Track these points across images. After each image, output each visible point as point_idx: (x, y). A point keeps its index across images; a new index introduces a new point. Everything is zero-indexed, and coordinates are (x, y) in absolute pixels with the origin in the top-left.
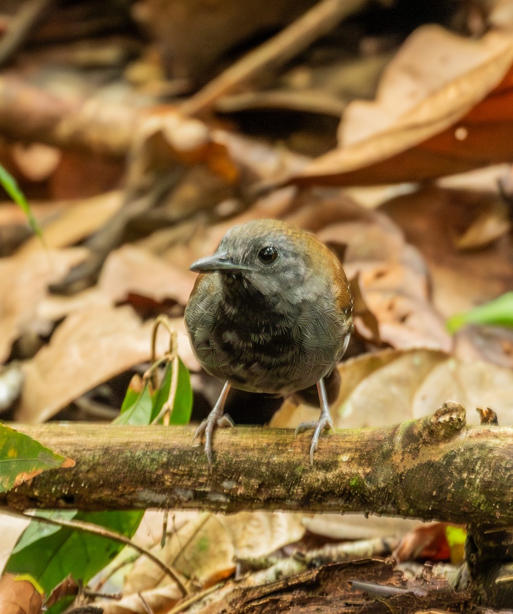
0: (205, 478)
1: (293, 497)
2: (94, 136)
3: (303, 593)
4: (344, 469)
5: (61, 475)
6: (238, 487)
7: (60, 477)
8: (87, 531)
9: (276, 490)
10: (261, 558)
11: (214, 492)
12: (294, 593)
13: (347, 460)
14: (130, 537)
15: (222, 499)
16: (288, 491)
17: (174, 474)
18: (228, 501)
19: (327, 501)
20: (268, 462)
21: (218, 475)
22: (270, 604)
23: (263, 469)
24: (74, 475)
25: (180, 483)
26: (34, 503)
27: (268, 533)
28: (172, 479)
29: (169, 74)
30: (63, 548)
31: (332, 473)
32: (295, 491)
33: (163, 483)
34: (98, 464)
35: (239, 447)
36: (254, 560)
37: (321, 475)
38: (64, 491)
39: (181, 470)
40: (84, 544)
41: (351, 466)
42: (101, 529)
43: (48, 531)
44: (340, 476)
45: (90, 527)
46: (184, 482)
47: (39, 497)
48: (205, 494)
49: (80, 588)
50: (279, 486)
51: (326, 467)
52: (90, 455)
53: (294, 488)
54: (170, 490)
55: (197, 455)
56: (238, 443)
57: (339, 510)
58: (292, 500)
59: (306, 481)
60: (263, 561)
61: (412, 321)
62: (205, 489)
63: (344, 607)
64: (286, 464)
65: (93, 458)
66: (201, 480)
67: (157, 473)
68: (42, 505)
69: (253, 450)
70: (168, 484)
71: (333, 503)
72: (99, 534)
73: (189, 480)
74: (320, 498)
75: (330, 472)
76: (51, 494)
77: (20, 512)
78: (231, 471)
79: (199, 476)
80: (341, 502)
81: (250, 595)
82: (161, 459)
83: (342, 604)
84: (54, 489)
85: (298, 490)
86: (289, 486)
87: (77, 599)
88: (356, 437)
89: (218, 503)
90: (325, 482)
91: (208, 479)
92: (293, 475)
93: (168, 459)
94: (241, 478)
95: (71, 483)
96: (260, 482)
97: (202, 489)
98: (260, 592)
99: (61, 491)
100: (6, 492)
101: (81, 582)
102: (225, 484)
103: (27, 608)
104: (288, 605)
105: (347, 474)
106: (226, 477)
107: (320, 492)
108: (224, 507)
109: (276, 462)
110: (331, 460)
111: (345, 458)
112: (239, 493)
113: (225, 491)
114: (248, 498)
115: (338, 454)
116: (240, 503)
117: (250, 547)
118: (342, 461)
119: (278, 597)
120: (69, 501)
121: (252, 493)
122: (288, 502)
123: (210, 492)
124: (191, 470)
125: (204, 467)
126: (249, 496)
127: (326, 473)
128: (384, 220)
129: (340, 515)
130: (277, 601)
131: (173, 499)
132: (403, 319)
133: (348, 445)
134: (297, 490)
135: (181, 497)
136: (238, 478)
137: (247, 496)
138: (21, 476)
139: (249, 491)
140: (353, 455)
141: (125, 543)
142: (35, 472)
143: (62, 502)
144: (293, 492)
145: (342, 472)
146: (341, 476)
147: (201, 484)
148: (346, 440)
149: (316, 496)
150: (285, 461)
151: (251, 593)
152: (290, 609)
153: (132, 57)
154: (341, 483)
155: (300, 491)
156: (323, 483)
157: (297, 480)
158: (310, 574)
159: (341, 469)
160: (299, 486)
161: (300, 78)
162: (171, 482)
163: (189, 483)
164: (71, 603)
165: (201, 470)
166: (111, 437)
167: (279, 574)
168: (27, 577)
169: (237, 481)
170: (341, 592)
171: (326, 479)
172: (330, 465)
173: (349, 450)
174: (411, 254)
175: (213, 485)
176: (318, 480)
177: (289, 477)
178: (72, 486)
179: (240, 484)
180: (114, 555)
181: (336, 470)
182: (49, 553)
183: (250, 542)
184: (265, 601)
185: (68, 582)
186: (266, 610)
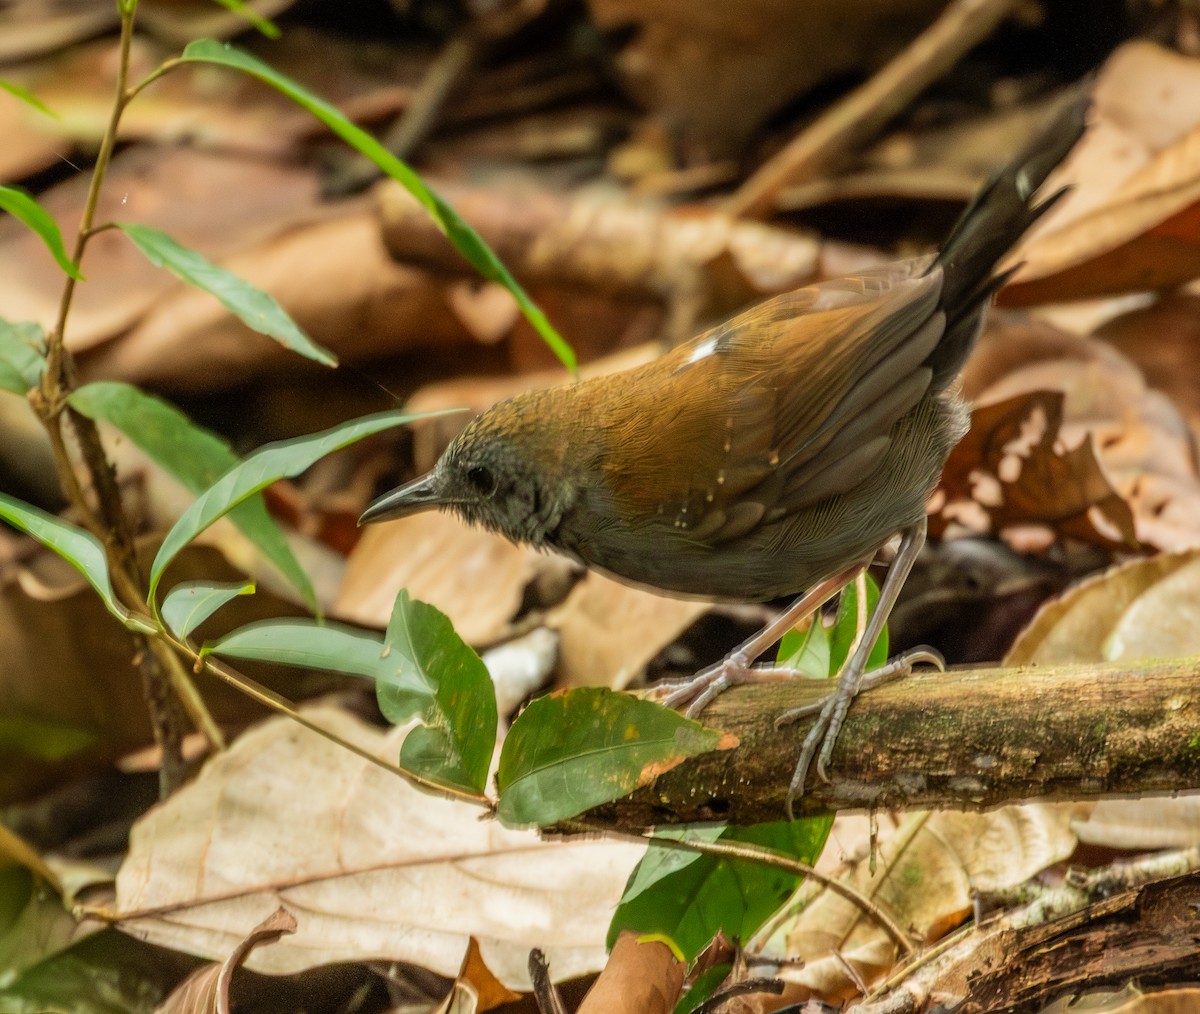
0: (945, 754)
1: (1092, 774)
2: (591, 259)
3: (1122, 927)
4: (1175, 721)
5: (704, 767)
6: (1000, 764)
7: (702, 770)
8: (744, 858)
9: (1065, 764)
10: (1014, 887)
11: (961, 775)
12: (1107, 928)
13: (1179, 706)
14: (811, 865)
15: (975, 785)
16: (1084, 764)
17: (894, 752)
18: (985, 788)
19: (1149, 777)
20: (1048, 720)
21: (967, 747)
22: (1068, 949)
23: (1041, 733)
24: (727, 765)
25: (904, 766)
26: (660, 815)
27: (1017, 849)
28: (890, 758)
29: (680, 160)
30: (704, 890)
31: (1156, 730)
32: (1096, 764)
33: (875, 768)
34: (765, 744)
35: (996, 700)
36: (1005, 892)
37: (1138, 734)
38: (710, 793)
39: (904, 744)
40: (738, 881)
41: (1187, 716)
42: (766, 852)
43: (679, 861)
44: (1170, 735)
45: (748, 851)
46: (912, 764)
47: (670, 805)
48: (945, 780)
49: (737, 950)
50: (1068, 758)
51: (1145, 720)
52: (751, 731)
53: (1094, 759)
54: (887, 778)
55: (928, 717)
56: (995, 693)
57: (1169, 789)
58: (1091, 778)
59: (1115, 745)
60: (1018, 892)
61: (1171, 511)
62: (945, 773)
63: (1192, 944)
64: (1078, 721)
65: (756, 734)
66: (938, 758)
67: (865, 751)
68: (673, 820)
69: (1020, 702)
70: (884, 768)
71: (1159, 779)
72: (762, 862)
73: (918, 759)
74: (1138, 773)
75: (1153, 728)
76: (690, 800)
77: (637, 833)
78: (988, 740)
79: (934, 751)
80: (1172, 776)
81: (1029, 940)
82: (869, 727)
83: (1189, 938)
84: (693, 790)
85: (1101, 763)
86: (1086, 757)
87: (734, 970)
88: (1191, 668)
89: (967, 794)
90: (1147, 745)
91: (950, 755)
92: (1091, 738)
93: (881, 727)
94: (1005, 749)
95: (722, 779)
96: (1038, 754)
97: (940, 773)
98: (1047, 932)
99: (706, 793)
100: (614, 801)
101: (736, 941)
102: (979, 761)
103: (662, 986)
104: (1100, 947)
105: (1182, 729)
106: (980, 750)
107: (1139, 763)
108: (978, 800)
109: (1062, 719)
110: (1152, 709)
111: (1175, 704)
112: (1003, 773)
113: (979, 772)
114: (1019, 780)
115: (1163, 699)
116: (1005, 790)
117: (990, 873)
118: (1171, 710)
119: (1081, 937)
120: (719, 809)
121: (1023, 773)
122: (1085, 783)
123: (954, 776)
124: (919, 744)
125: (941, 738)
126: (1021, 777)
127: (1146, 730)
128: (1107, 353)
129: (1170, 798)
130: (1081, 943)
131: (894, 791)
132: (1158, 510)
133: (1180, 684)
134: (1099, 761)
135: (906, 788)
136: (1001, 750)
137: (1017, 778)
138: (649, 769)
139: (1020, 769)
140: (1188, 698)
141: (802, 874)
142: (672, 761)
143: (707, 812)
144: (1093, 765)
145: (1173, 727)
146: (1172, 734)
147: (938, 765)
148: (1174, 675)
149: (1132, 770)
150: (1077, 717)
151: (1032, 934)
152: (1103, 955)
153: (616, 138)
154: (1174, 745)
155: (1104, 763)
156: (1142, 745)
157: (1099, 746)
158: (1125, 898)
159: (1170, 722)
160: (1102, 754)
161: (898, 152)
162: (888, 765)
163: (919, 765)
164: (726, 975)
165: (937, 742)
166: (782, 699)
167: (1047, 911)
168: (658, 937)
169: (999, 753)
170: (1181, 924)
171: (1148, 741)
172: (1152, 717)
173: (1181, 691)
174: (1157, 404)
175: (958, 764)
176: (1134, 743)
177: (1086, 741)
178: (724, 783)
179: (1002, 758)
180: (787, 895)
181: (1162, 724)
182: (682, 900)
183: (990, 867)
184: (1060, 945)
185: (719, 943)
186: (1065, 957)
